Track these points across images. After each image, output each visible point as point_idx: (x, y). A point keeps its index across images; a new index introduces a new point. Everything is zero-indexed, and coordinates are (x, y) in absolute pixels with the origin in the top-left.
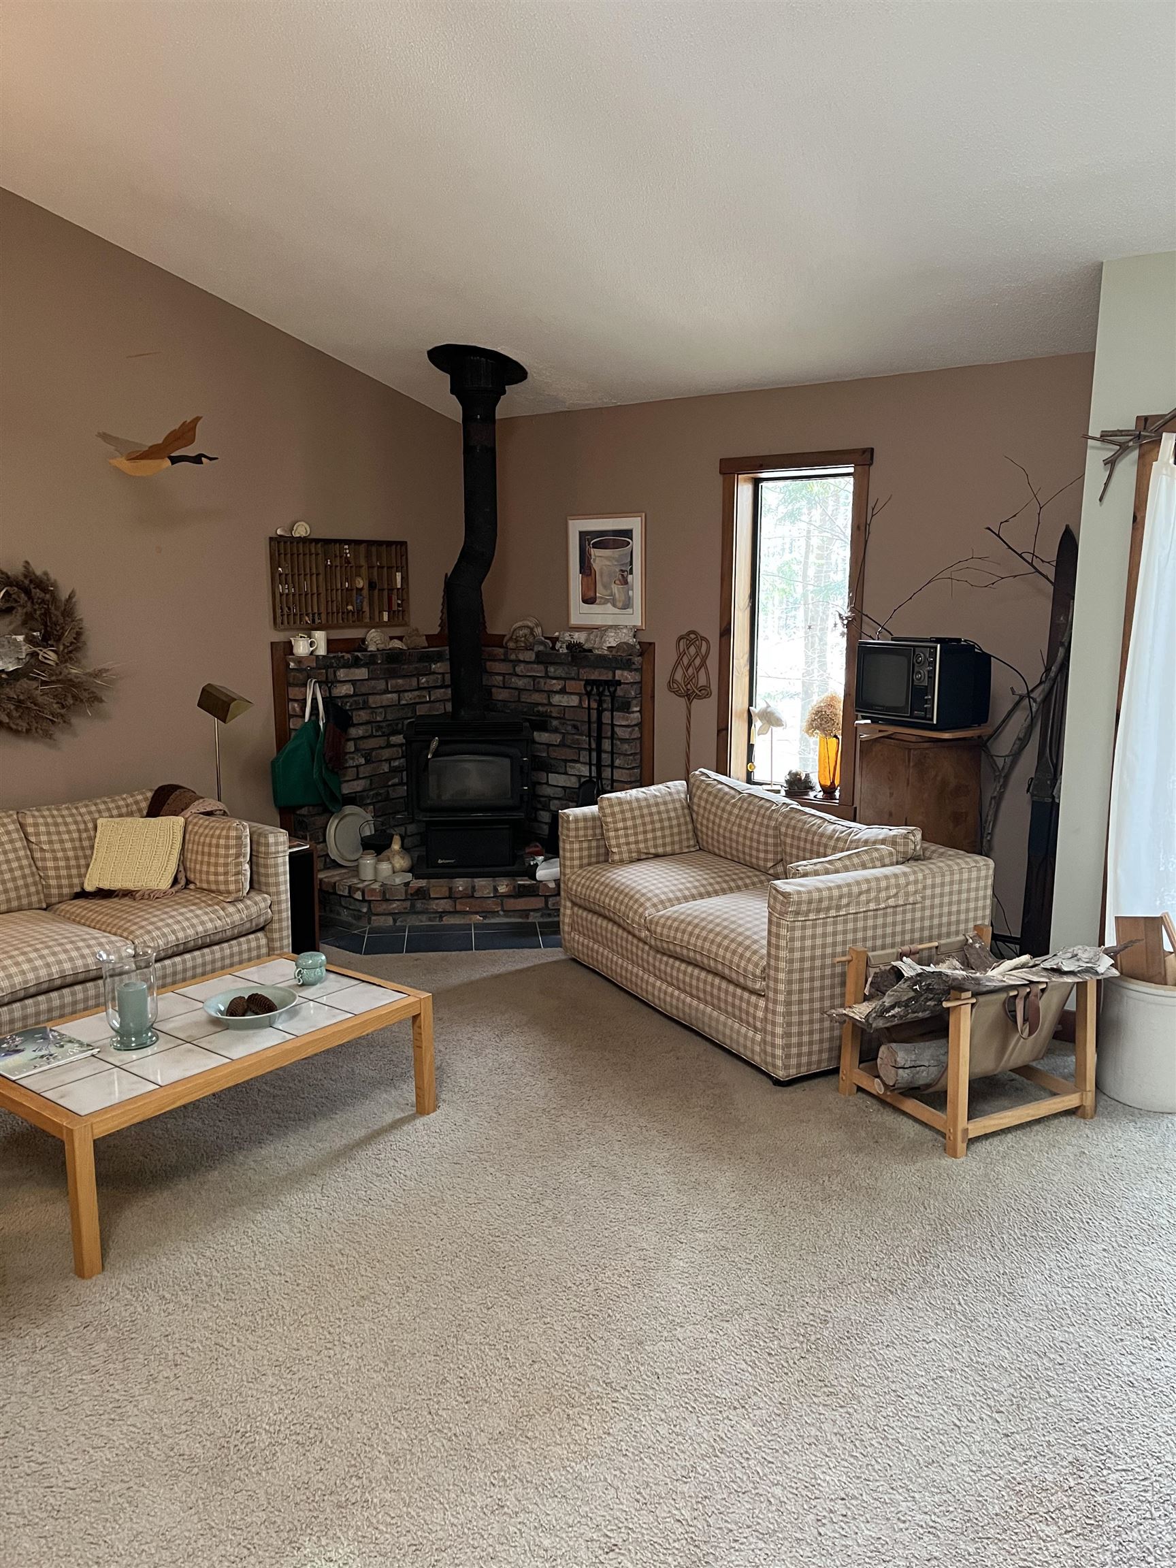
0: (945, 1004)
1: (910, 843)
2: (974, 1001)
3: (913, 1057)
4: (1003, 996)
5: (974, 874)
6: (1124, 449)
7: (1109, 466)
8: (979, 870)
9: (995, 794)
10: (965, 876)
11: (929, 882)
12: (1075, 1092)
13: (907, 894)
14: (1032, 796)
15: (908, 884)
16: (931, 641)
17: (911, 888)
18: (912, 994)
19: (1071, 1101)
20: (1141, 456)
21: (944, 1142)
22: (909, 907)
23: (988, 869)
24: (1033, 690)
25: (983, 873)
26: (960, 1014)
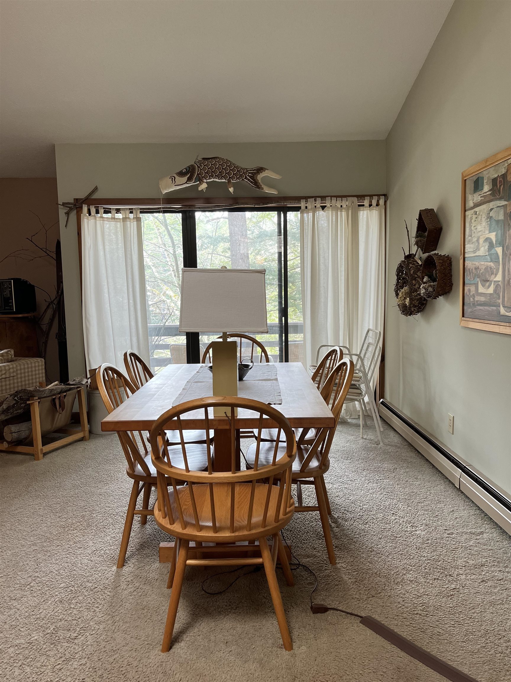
0: (28, 402)
1: (9, 355)
2: (39, 400)
3: (18, 428)
4: (50, 398)
5: (37, 364)
6: (71, 209)
7: (67, 214)
8: (39, 363)
9: (44, 341)
10: (33, 365)
11: (19, 368)
12: (81, 432)
13: (10, 373)
14: (58, 339)
15: (9, 369)
16: (9, 280)
17: (11, 370)
18: (14, 402)
19: (80, 435)
20: (77, 212)
21: (34, 456)
22: (11, 378)
23: (42, 362)
24: (53, 301)
25: (40, 364)
26: (34, 405)
